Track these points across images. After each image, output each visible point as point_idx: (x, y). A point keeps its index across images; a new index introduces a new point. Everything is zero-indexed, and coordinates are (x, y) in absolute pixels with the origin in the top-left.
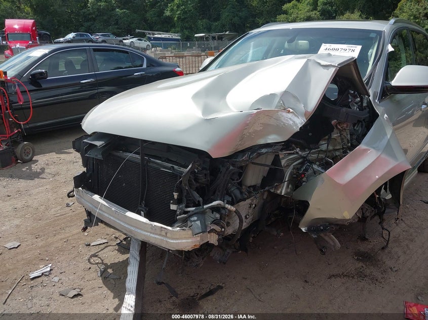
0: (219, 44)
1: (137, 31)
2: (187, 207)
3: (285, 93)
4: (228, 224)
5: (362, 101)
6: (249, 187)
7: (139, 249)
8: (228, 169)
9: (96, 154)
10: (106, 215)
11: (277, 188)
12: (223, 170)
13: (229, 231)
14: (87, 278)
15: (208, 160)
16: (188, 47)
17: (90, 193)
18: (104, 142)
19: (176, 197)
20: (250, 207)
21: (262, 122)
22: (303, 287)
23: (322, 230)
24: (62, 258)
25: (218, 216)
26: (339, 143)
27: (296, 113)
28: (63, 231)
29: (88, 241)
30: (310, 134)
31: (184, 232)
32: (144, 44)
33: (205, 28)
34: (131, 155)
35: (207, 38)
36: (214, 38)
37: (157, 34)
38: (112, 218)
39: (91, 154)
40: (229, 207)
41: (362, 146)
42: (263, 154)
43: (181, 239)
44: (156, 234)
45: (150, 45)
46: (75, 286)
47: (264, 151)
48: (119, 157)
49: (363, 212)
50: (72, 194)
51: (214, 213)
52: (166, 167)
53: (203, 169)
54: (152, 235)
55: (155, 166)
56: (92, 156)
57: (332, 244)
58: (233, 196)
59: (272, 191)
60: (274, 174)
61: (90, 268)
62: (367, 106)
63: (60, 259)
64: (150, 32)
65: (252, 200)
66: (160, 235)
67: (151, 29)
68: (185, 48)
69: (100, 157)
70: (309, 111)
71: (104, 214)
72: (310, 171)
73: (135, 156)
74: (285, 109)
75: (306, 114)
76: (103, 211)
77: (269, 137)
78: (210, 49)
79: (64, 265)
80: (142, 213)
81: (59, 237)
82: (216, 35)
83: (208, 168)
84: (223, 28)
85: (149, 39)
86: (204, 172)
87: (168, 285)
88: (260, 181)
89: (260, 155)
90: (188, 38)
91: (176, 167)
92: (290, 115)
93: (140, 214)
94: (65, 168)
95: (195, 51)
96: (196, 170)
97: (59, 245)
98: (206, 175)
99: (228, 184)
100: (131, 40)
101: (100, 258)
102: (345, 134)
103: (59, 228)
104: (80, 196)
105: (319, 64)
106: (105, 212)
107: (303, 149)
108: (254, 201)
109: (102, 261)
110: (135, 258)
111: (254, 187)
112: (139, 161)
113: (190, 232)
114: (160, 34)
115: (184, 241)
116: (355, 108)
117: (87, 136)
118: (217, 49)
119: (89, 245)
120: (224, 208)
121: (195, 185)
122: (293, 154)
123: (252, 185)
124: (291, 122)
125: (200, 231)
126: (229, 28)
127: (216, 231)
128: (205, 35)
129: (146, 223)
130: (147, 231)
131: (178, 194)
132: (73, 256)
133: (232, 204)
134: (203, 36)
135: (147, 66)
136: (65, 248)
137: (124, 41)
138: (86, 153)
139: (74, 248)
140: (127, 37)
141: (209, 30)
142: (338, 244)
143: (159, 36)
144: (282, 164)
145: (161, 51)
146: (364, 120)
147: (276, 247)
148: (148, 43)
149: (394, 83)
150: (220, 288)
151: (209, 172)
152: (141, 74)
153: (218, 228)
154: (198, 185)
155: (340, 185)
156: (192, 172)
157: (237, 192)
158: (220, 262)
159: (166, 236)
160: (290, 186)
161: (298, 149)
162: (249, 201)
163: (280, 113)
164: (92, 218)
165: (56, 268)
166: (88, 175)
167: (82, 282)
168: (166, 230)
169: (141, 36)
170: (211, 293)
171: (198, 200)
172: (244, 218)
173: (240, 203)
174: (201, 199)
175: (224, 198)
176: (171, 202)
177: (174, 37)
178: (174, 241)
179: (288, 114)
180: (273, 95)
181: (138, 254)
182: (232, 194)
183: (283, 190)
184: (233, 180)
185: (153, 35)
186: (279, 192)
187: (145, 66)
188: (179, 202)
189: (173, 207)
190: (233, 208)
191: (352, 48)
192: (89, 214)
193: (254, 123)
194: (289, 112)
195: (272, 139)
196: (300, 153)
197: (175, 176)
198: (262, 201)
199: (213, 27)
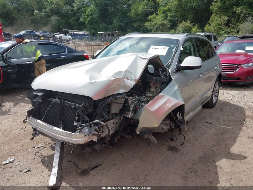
0: (112, 38)
1: (64, 30)
2: (82, 123)
3: (127, 71)
4: (103, 132)
5: (166, 73)
6: (114, 114)
7: (60, 147)
8: (102, 105)
9: (39, 99)
10: (43, 129)
11: (127, 114)
12: (99, 106)
13: (103, 135)
14: (33, 163)
15: (92, 101)
16: (94, 40)
17: (35, 119)
18: (42, 94)
19: (77, 119)
20: (114, 123)
21: (117, 83)
22: (141, 163)
23: (146, 133)
24: (20, 154)
25: (97, 127)
26: (155, 93)
27: (131, 80)
28: (20, 141)
29: (34, 145)
30: (142, 89)
31: (80, 135)
32: (68, 37)
33: (104, 29)
34: (55, 99)
35: (105, 34)
36: (109, 35)
37: (76, 32)
38: (46, 130)
39: (36, 100)
40: (102, 123)
41: (161, 94)
42: (118, 98)
43: (79, 138)
44: (67, 137)
45: (71, 38)
46: (27, 167)
47: (118, 96)
48: (49, 101)
49: (170, 126)
50: (25, 121)
51: (96, 126)
52: (72, 105)
53: (90, 105)
54: (65, 137)
55: (67, 104)
56: (36, 101)
57: (153, 141)
58: (105, 118)
59: (125, 116)
60: (125, 108)
61: (35, 158)
62: (169, 76)
63: (19, 155)
64: (72, 30)
65: (115, 120)
66: (69, 137)
67: (72, 28)
68: (92, 40)
69: (40, 101)
70: (137, 78)
71: (42, 129)
72: (140, 106)
73: (57, 100)
74: (126, 78)
75: (135, 80)
76: (42, 128)
77: (120, 90)
78: (107, 41)
79: (21, 157)
80: (61, 127)
81: (17, 144)
82: (110, 32)
83: (92, 105)
84: (114, 29)
85: (71, 35)
86: (91, 107)
87: (74, 163)
88: (118, 111)
89: (117, 98)
90: (94, 35)
91: (77, 105)
92: (129, 81)
93: (60, 128)
94: (20, 109)
95: (98, 42)
96: (87, 106)
97: (18, 148)
98: (91, 108)
99: (102, 112)
100: (60, 35)
101: (40, 153)
102: (157, 89)
103: (18, 140)
104: (30, 121)
105: (141, 58)
106: (43, 128)
107: (139, 96)
108: (116, 121)
109: (42, 154)
110: (58, 151)
111: (116, 114)
112: (59, 103)
113: (83, 135)
114: (78, 32)
115: (80, 139)
116: (163, 77)
117: (34, 91)
118: (110, 40)
119: (34, 148)
120: (100, 124)
121: (86, 113)
122: (134, 98)
123: (115, 113)
124: (129, 84)
125: (88, 134)
126: (118, 29)
127: (96, 135)
128: (104, 33)
129: (62, 132)
130: (63, 136)
131: (78, 117)
132: (25, 153)
133: (104, 122)
134: (103, 33)
135: (68, 53)
136: (21, 149)
137: (55, 36)
138: (34, 99)
139: (26, 150)
140: (58, 33)
141: (106, 30)
142: (156, 141)
143: (77, 33)
144: (129, 103)
145: (78, 41)
146: (166, 82)
147: (130, 145)
148: (70, 37)
149: (182, 65)
150: (100, 165)
151: (92, 107)
152: (65, 57)
153: (97, 133)
154: (87, 113)
155: (152, 111)
156: (84, 106)
157: (107, 116)
158: (99, 151)
159: (72, 137)
160: (133, 113)
161: (137, 96)
162: (113, 121)
163: (124, 79)
164: (36, 132)
165: (17, 159)
166: (34, 110)
167: (30, 165)
168: (72, 135)
169: (66, 33)
170: (96, 167)
171: (87, 120)
172: (110, 129)
173: (108, 122)
174: (89, 119)
175: (100, 119)
176: (75, 121)
177: (86, 34)
178: (76, 140)
179: (128, 80)
180: (121, 72)
181: (59, 149)
182: (104, 117)
183: (130, 115)
184: (105, 110)
185: (73, 32)
186: (128, 116)
187: (66, 52)
188: (78, 121)
189: (75, 124)
190: (104, 124)
191: (164, 48)
192: (35, 130)
193: (113, 84)
194: (128, 79)
195: (122, 91)
196: (137, 98)
197: (76, 109)
198: (120, 121)
199: (109, 28)
